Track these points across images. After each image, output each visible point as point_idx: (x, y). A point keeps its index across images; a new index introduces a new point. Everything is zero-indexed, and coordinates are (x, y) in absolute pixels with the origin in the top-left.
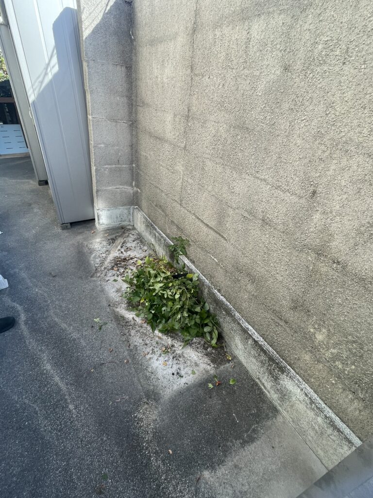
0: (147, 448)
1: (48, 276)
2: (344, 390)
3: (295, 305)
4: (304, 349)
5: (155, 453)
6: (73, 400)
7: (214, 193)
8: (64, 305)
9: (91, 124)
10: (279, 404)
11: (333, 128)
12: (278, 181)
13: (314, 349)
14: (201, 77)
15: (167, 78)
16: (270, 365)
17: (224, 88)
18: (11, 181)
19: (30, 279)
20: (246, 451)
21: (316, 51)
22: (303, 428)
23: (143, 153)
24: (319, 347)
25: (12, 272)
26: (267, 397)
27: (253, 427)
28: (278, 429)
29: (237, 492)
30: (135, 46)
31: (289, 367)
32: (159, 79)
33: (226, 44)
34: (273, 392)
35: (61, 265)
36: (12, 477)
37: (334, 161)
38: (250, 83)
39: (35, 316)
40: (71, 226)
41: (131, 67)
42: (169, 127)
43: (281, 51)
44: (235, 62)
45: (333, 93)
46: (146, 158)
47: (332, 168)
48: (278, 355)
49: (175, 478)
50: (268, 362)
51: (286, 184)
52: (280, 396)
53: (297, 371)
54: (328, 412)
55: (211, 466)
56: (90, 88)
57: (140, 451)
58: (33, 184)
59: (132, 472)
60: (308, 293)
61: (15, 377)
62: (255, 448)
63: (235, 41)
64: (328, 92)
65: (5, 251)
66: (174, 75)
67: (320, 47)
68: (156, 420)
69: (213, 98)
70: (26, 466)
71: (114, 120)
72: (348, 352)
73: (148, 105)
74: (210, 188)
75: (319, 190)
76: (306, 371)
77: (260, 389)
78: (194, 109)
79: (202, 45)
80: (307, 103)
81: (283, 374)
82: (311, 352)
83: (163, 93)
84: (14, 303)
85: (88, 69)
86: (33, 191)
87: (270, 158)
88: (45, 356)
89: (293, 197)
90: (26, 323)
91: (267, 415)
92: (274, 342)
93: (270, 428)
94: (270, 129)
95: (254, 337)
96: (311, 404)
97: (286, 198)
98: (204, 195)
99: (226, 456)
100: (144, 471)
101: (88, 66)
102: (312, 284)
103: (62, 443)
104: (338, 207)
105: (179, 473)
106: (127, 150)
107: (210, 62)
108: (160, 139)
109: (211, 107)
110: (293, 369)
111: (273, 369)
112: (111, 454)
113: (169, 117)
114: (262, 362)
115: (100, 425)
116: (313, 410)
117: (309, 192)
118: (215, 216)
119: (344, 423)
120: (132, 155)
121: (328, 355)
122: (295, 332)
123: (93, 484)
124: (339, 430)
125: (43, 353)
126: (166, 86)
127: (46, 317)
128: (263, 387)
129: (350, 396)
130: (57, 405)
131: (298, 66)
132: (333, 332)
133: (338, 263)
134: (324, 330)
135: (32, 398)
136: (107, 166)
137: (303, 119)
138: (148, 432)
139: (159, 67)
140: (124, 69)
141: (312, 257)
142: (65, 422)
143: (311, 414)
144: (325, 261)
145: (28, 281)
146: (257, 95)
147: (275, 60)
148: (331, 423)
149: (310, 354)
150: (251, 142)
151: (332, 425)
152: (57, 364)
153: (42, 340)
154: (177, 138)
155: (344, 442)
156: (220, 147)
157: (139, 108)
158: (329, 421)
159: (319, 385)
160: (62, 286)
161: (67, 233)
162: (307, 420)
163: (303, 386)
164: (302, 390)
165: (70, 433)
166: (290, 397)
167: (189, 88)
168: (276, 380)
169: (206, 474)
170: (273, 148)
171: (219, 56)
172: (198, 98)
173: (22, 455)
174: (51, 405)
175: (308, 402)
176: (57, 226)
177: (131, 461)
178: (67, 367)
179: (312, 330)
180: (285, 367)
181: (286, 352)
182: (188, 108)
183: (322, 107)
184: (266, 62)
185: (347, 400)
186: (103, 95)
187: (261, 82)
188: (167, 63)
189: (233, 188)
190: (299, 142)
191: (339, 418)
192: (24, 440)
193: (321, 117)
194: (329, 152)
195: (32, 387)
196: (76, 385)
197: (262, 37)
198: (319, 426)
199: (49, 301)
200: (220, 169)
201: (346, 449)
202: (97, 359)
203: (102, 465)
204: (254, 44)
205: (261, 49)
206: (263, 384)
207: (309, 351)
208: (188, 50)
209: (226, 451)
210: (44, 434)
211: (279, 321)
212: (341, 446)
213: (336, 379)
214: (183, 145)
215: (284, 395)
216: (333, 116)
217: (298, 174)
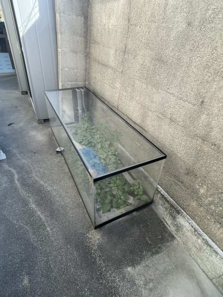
0: (94, 254)
1: (31, 152)
2: (215, 222)
3: (188, 172)
4: (192, 199)
5: (99, 256)
6: (49, 225)
7: (140, 102)
8: (42, 170)
9: (60, 54)
10: (175, 233)
11: (216, 62)
12: (181, 94)
13: (198, 199)
14: (134, 26)
15: (112, 26)
16: (170, 209)
17: (149, 34)
18: (3, 91)
19: (19, 154)
20: (154, 258)
21: (208, 14)
22: (189, 247)
23: (93, 75)
24: (202, 197)
25: (8, 149)
26: (168, 230)
27: (159, 245)
28: (174, 248)
29: (147, 279)
30: (91, 3)
31: (182, 211)
32: (106, 26)
33: (152, 6)
34: (172, 226)
35: (38, 146)
36: (16, 264)
37: (215, 83)
38: (166, 32)
39: (24, 176)
40: (44, 122)
41: (87, 17)
42: (112, 58)
43: (186, 13)
44: (157, 18)
45: (217, 41)
46: (95, 78)
47: (214, 87)
48: (176, 204)
49: (111, 270)
50: (170, 208)
51: (186, 96)
52: (176, 228)
53: (187, 213)
54: (205, 236)
55: (133, 265)
56: (60, 31)
57: (90, 255)
58: (17, 93)
59: (86, 265)
60: (196, 164)
61: (14, 211)
62: (159, 257)
63: (158, 5)
64: (214, 40)
65: (2, 136)
66: (116, 24)
67: (210, 12)
68: (100, 239)
69: (142, 41)
70: (23, 259)
71: (74, 52)
72: (218, 199)
73: (98, 43)
74: (137, 99)
75: (206, 100)
76: (193, 213)
77: (164, 225)
78: (129, 47)
79: (136, 6)
80: (201, 47)
81: (179, 215)
82: (196, 200)
83: (109, 35)
84: (10, 168)
85: (60, 18)
86: (18, 98)
87: (176, 80)
88: (31, 200)
89: (190, 104)
90: (18, 180)
91: (168, 239)
92: (174, 196)
93: (169, 247)
94: (177, 62)
95: (162, 193)
96: (195, 232)
97: (185, 105)
98: (133, 103)
99: (141, 260)
100: (92, 265)
101: (60, 16)
102: (199, 158)
103: (44, 248)
104: (216, 111)
105: (113, 268)
106: (82, 72)
107: (141, 17)
108: (105, 66)
109: (140, 46)
110: (185, 211)
111: (173, 212)
112: (73, 255)
113: (112, 52)
114: (166, 208)
115: (66, 239)
116: (196, 235)
117: (200, 102)
118: (140, 116)
119: (214, 242)
120: (86, 76)
121: (207, 202)
122: (187, 188)
123: (63, 270)
124: (210, 246)
125: (30, 198)
126: (111, 31)
127: (31, 178)
128: (166, 224)
129: (218, 226)
130: (40, 228)
131: (196, 23)
132: (210, 187)
133: (215, 145)
134: (205, 187)
135: (24, 223)
136: (69, 83)
137: (198, 56)
138: (94, 245)
139: (106, 18)
140: (83, 18)
141: (199, 141)
142: (45, 237)
143: (195, 238)
144: (207, 144)
145: (18, 155)
146: (170, 40)
147: (182, 18)
148: (206, 243)
149: (196, 202)
150: (165, 70)
151: (206, 244)
152: (39, 205)
153: (29, 190)
154: (117, 65)
155: (213, 253)
156: (145, 72)
157: (92, 45)
158: (205, 241)
159: (200, 221)
160: (39, 159)
161: (41, 126)
162: (192, 242)
163: (190, 222)
164: (190, 224)
165: (48, 243)
166: (182, 229)
167: (126, 33)
168: (174, 219)
169: (129, 269)
170: (178, 73)
171: (147, 14)
172: (132, 40)
173: (21, 253)
174: (36, 227)
175: (193, 231)
176: (35, 122)
177: (85, 260)
178: (45, 207)
179: (197, 187)
180: (180, 211)
181: (182, 201)
182: (125, 46)
183: (209, 49)
184: (176, 19)
185: (216, 228)
186: (69, 35)
187: (173, 32)
188: (112, 16)
189: (153, 99)
190: (195, 70)
191: (211, 239)
192: (22, 245)
193: (209, 55)
194: (212, 77)
195: (24, 217)
196: (51, 217)
197: (175, 3)
198: (199, 245)
199: (32, 168)
200: (144, 86)
201: (214, 257)
202: (63, 203)
203: (68, 261)
204: (170, 7)
205: (174, 11)
206: (166, 222)
207: (195, 200)
208: (127, 8)
209: (142, 258)
210: (33, 242)
211: (177, 182)
212: (211, 256)
213: (211, 216)
214: (121, 70)
215: (179, 228)
216: (216, 55)
217: (193, 90)
